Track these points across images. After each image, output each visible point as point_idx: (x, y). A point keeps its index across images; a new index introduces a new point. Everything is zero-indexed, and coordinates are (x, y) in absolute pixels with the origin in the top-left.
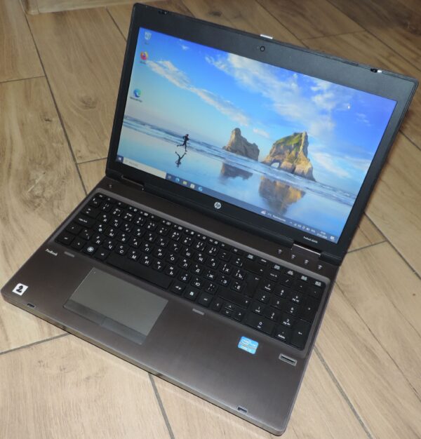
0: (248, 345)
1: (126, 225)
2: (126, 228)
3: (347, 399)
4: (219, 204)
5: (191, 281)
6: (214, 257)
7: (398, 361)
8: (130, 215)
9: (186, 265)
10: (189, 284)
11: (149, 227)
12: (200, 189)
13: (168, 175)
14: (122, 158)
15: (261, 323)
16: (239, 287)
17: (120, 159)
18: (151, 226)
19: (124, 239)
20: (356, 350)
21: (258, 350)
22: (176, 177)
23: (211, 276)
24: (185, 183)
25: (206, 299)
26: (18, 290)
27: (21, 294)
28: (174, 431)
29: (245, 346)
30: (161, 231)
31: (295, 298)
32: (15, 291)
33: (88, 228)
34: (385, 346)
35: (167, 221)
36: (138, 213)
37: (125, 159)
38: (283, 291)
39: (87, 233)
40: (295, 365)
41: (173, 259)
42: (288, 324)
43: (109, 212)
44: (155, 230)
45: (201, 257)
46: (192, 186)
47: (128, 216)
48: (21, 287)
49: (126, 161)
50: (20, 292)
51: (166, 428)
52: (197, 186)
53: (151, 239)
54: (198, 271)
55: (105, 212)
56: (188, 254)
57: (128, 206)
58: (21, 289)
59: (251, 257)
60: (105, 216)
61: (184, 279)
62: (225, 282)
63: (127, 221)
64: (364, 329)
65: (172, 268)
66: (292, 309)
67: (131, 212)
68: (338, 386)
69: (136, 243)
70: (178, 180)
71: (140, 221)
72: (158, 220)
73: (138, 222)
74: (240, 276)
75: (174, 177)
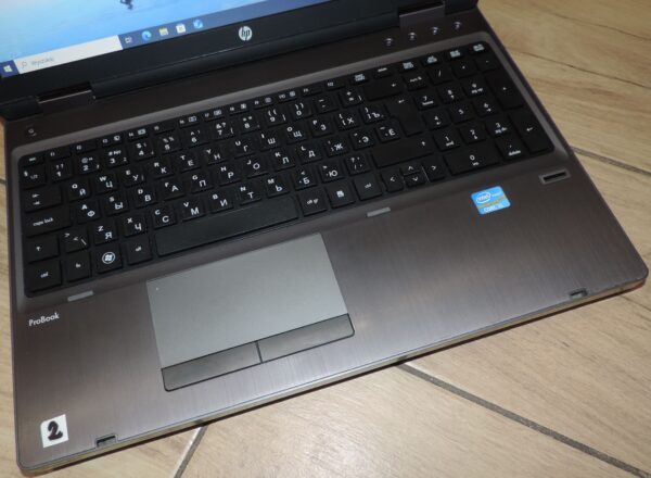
0: (491, 200)
1: (128, 173)
2: (130, 177)
3: (637, 170)
4: (246, 28)
5: (319, 177)
6: (312, 117)
7: (633, 78)
8: (116, 153)
9: (286, 159)
10: (322, 184)
11: (167, 147)
12: (199, 26)
13: (122, 38)
14: (11, 63)
15: (472, 157)
16: (391, 132)
17: (8, 69)
18: (170, 143)
19: (148, 198)
20: (583, 103)
21: (509, 195)
22: (141, 32)
23: (339, 147)
24: (164, 32)
25: (368, 186)
26: (52, 437)
27: (65, 438)
28: (508, 408)
29: (487, 205)
30: (194, 140)
31: (474, 89)
32: (47, 443)
33: (66, 229)
34: (604, 71)
35: (185, 118)
36: (127, 141)
37: (18, 63)
38: (450, 92)
39: (72, 237)
40: (568, 176)
41: (257, 166)
42: (504, 129)
43: (75, 173)
44: (182, 145)
45: (294, 130)
46: (181, 29)
47: (113, 156)
48: (53, 426)
49: (24, 65)
50: (60, 435)
51: (495, 414)
52: (188, 23)
53: (190, 163)
54: (312, 154)
55: (67, 180)
56: (272, 142)
57: (98, 141)
58: (57, 429)
59: (360, 78)
60: (75, 186)
61: (306, 181)
62: (366, 139)
63: (120, 166)
64: (564, 70)
65: (271, 181)
66: (486, 105)
67: (113, 146)
68: (612, 162)
69: (174, 188)
70: (148, 34)
71: (143, 148)
72: (169, 127)
73: (142, 153)
74: (376, 115)
75: (136, 34)
